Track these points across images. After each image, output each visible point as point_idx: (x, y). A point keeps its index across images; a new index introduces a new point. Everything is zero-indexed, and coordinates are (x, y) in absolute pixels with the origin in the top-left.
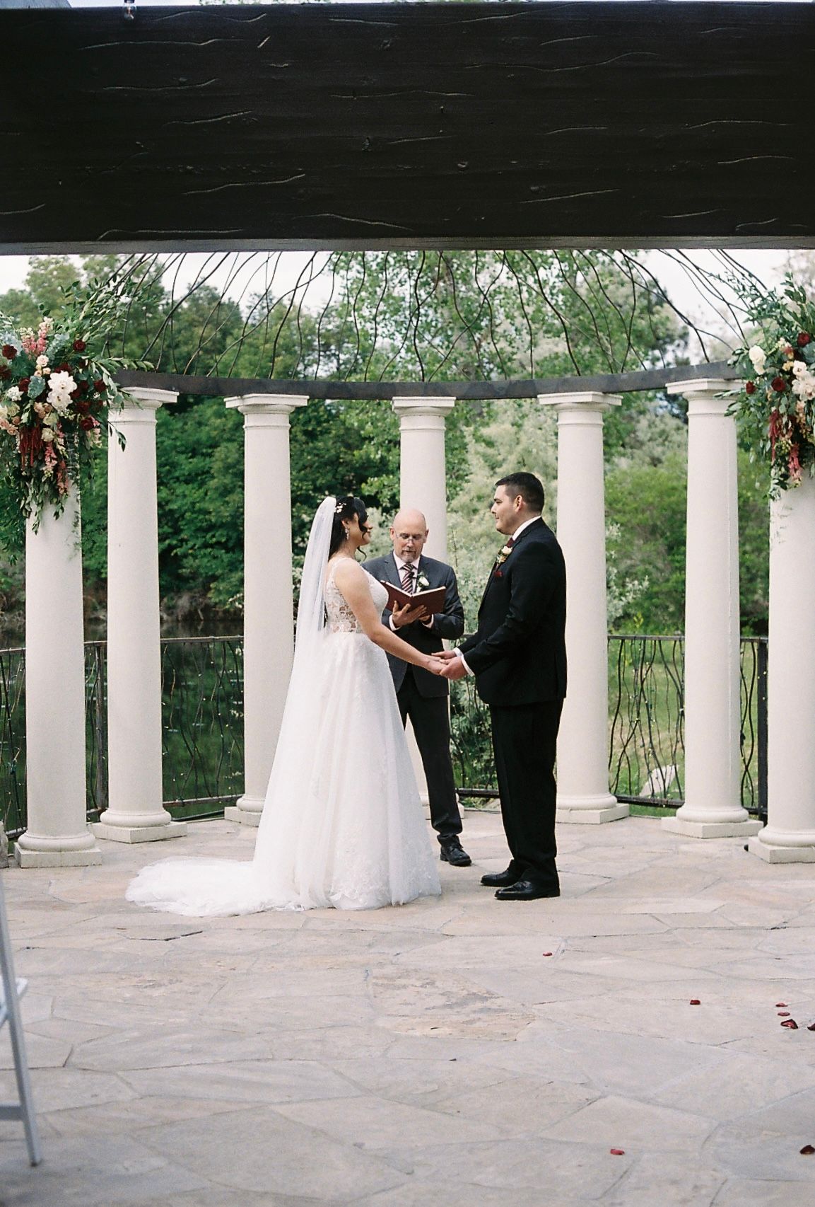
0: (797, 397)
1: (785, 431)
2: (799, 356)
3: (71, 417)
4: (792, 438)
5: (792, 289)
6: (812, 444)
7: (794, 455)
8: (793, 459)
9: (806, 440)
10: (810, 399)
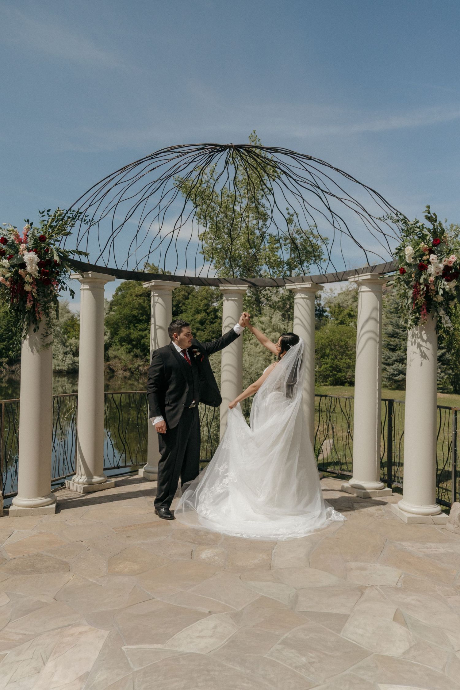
0: (430, 275)
1: (421, 293)
2: (431, 252)
3: (38, 278)
4: (425, 298)
5: (430, 215)
6: (435, 301)
7: (424, 307)
8: (423, 309)
9: (432, 299)
10: (438, 275)
